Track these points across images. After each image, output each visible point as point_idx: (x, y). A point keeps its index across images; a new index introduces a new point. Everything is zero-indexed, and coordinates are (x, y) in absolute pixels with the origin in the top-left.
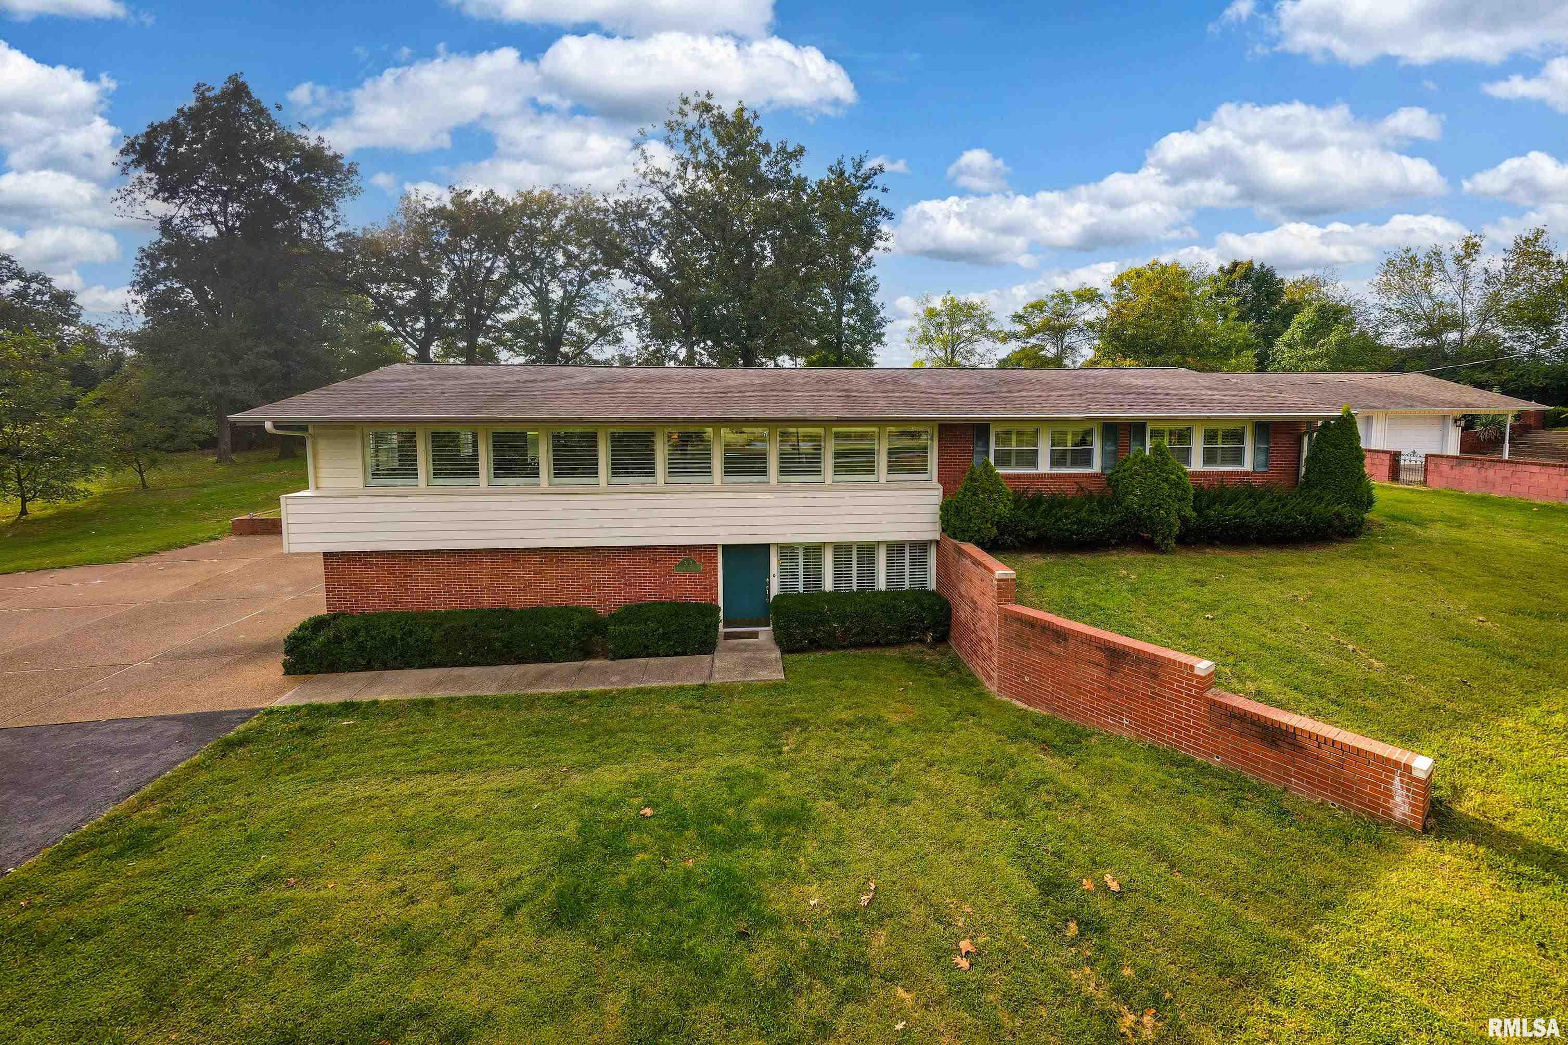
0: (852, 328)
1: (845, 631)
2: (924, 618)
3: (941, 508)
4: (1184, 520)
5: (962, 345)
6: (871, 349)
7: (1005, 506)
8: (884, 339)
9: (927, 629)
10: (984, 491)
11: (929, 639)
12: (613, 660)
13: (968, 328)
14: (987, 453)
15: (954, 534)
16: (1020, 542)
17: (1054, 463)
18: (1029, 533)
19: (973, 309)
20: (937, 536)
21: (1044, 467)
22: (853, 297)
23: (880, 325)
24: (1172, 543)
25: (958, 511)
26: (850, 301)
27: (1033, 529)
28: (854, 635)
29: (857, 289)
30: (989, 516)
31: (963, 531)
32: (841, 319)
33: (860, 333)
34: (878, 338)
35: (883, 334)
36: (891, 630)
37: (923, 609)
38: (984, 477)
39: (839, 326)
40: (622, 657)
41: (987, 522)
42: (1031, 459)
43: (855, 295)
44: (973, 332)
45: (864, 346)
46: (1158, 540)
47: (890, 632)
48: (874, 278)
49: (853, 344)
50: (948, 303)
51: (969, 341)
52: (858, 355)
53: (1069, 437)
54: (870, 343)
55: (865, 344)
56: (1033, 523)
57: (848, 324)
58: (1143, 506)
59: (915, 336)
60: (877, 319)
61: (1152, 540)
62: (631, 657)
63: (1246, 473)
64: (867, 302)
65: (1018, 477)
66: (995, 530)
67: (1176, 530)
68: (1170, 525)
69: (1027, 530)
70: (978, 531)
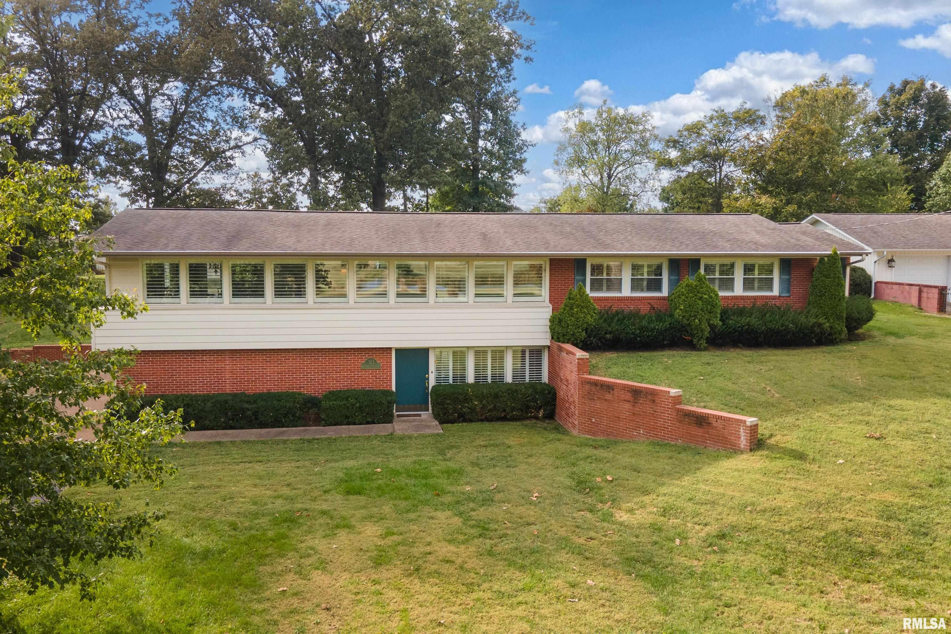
0: (490, 153)
1: (482, 408)
2: (537, 399)
3: (550, 321)
4: (713, 327)
5: (621, 168)
6: (511, 177)
7: (592, 317)
8: (526, 166)
9: (540, 408)
10: (577, 307)
11: (541, 414)
12: (324, 426)
13: (627, 147)
14: (584, 282)
15: (558, 338)
16: (602, 342)
17: (633, 289)
18: (607, 335)
19: (633, 122)
20: (548, 343)
21: (626, 291)
22: (490, 115)
23: (520, 149)
24: (703, 343)
25: (560, 321)
26: (487, 121)
27: (610, 333)
28: (489, 411)
29: (494, 107)
30: (580, 323)
31: (564, 335)
32: (477, 143)
33: (499, 158)
34: (519, 165)
35: (524, 160)
36: (514, 407)
37: (537, 393)
38: (578, 296)
39: (476, 151)
40: (331, 425)
41: (579, 327)
42: (616, 285)
43: (495, 113)
44: (634, 153)
45: (503, 174)
46: (695, 341)
47: (513, 409)
48: (515, 92)
49: (491, 171)
50: (604, 116)
51: (629, 163)
52: (497, 185)
53: (646, 270)
54: (510, 171)
55: (504, 171)
56: (610, 329)
57: (486, 149)
58: (684, 317)
59: (565, 157)
60: (518, 142)
61: (692, 341)
62: (335, 425)
63: (774, 298)
64: (506, 122)
65: (607, 299)
66: (584, 333)
67: (707, 334)
68: (702, 331)
69: (606, 334)
70: (573, 335)
